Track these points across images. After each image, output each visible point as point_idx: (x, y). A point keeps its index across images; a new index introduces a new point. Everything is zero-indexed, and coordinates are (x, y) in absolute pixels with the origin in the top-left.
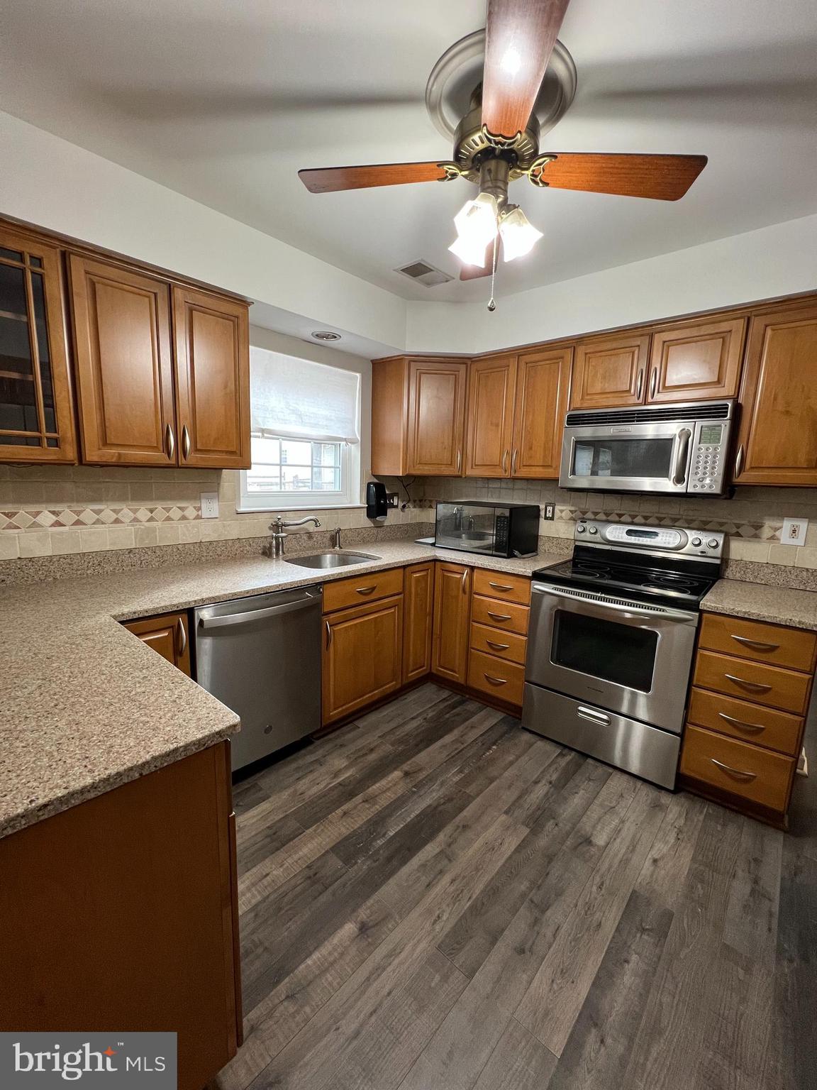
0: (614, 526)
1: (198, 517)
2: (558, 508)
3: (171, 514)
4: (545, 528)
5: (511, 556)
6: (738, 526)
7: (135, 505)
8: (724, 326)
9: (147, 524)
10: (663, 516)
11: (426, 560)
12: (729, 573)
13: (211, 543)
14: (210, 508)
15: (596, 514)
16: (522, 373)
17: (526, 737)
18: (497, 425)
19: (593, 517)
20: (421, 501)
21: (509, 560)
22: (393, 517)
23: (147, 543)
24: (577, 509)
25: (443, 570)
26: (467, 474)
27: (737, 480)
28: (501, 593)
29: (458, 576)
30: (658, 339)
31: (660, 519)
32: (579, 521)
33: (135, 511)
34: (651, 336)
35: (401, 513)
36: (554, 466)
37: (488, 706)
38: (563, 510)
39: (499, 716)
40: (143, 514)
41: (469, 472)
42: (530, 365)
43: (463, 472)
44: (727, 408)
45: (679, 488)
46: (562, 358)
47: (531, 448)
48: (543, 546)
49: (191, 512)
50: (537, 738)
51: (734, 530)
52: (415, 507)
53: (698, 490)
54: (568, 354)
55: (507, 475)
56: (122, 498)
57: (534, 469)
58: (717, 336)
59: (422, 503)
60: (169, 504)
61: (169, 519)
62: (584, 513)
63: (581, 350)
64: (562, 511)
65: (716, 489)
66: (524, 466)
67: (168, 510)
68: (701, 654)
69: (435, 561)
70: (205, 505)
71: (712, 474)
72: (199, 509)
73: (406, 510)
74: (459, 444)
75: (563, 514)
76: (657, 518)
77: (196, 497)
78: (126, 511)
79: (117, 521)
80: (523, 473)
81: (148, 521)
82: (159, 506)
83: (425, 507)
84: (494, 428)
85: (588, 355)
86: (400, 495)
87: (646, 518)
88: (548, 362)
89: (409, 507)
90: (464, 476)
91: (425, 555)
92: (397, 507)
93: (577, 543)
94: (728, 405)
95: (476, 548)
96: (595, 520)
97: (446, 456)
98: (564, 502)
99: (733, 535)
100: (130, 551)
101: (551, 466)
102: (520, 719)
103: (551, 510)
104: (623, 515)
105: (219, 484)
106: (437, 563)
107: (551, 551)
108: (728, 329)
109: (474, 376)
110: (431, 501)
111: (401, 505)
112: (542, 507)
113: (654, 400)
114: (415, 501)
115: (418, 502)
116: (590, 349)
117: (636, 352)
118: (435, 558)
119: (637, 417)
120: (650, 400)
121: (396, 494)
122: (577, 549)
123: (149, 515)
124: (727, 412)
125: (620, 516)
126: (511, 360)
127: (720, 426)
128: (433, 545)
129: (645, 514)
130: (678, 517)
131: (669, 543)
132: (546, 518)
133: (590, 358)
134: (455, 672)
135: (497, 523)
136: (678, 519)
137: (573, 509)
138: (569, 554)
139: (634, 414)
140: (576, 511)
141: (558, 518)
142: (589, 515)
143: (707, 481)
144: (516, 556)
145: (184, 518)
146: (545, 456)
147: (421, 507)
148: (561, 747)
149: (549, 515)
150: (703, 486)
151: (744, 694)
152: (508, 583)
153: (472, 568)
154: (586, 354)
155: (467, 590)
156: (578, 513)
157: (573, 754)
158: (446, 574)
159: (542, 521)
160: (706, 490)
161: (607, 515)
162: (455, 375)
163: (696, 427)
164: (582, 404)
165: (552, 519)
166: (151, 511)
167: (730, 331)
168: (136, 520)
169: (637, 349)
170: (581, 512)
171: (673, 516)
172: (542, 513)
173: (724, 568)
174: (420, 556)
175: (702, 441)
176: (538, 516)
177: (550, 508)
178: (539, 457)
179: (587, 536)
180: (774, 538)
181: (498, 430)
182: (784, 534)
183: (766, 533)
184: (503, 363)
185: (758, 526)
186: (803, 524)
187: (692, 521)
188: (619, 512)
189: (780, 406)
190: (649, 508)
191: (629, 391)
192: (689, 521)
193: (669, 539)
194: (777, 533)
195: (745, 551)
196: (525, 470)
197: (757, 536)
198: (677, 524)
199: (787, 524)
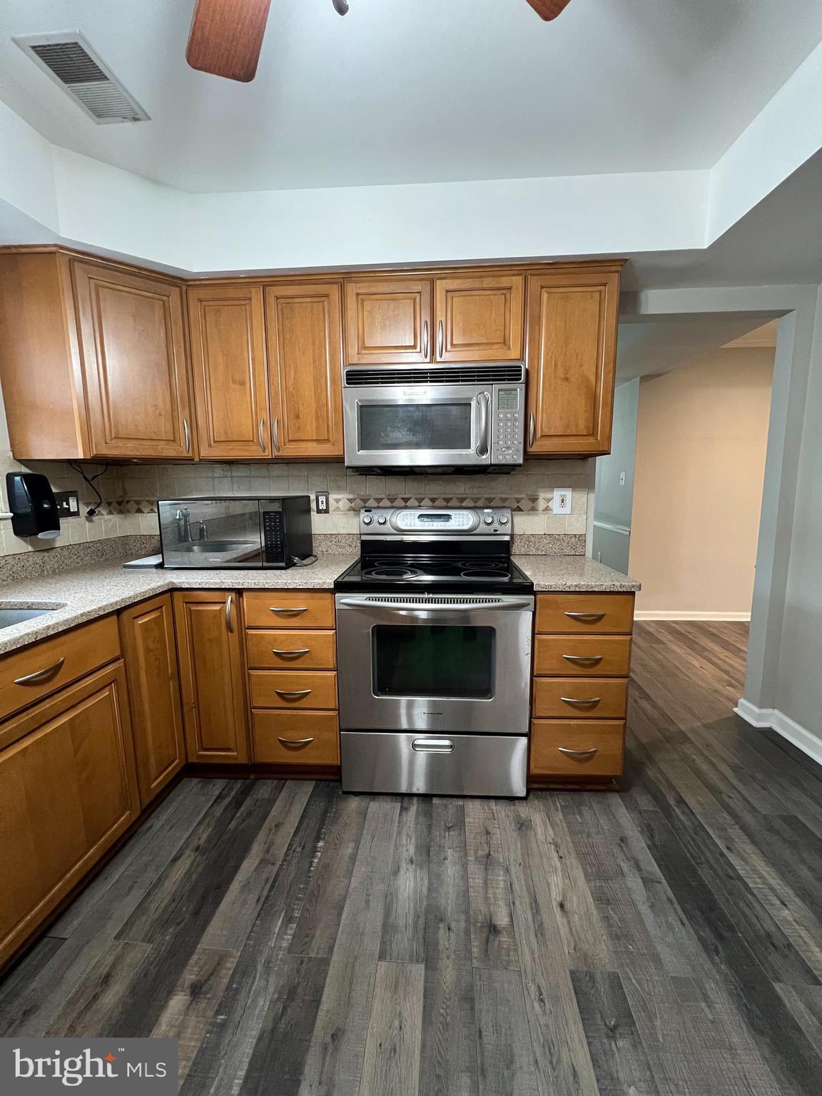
0: (405, 512)
2: (332, 497)
4: (319, 524)
5: (289, 565)
6: (518, 501)
8: (505, 282)
10: (450, 496)
11: (158, 592)
12: (515, 549)
15: (378, 500)
16: (272, 313)
17: (354, 804)
18: (242, 383)
19: (376, 505)
20: (120, 503)
21: (289, 571)
22: (71, 532)
24: (356, 496)
25: (186, 603)
26: (202, 455)
27: (532, 449)
28: (294, 619)
29: (217, 607)
30: (441, 286)
31: (447, 500)
32: (363, 511)
34: (432, 282)
35: (87, 524)
36: (331, 439)
37: (287, 780)
38: (339, 499)
39: (308, 787)
41: (205, 452)
42: (283, 301)
43: (197, 454)
44: (521, 371)
45: (480, 460)
46: (327, 296)
47: (298, 417)
48: (319, 547)
50: (367, 799)
51: (516, 506)
52: (110, 513)
53: (501, 460)
54: (334, 291)
55: (269, 454)
57: (304, 445)
58: (500, 292)
59: (121, 506)
62: (365, 501)
63: (351, 289)
64: (338, 501)
65: (517, 459)
66: (290, 441)
68: (538, 640)
69: (173, 590)
71: (513, 442)
73: (95, 518)
74: (184, 408)
75: (341, 504)
76: (445, 499)
80: (291, 451)
83: (129, 512)
84: (238, 387)
85: (360, 297)
86: (79, 494)
87: (433, 500)
88: (309, 300)
89: (100, 514)
90: (197, 459)
91: (153, 585)
92: (76, 514)
93: (364, 538)
94: (520, 367)
95: (227, 562)
96: (378, 508)
97: (164, 427)
98: (339, 489)
99: (516, 511)
101: (328, 440)
102: (340, 781)
103: (324, 500)
104: (409, 499)
106: (176, 594)
107: (330, 551)
108: (508, 285)
109: (195, 307)
110: (138, 502)
111: (84, 510)
112: (313, 497)
113: (443, 357)
114: (109, 504)
115: (114, 504)
116: (363, 288)
117: (418, 300)
118: (170, 587)
119: (431, 377)
120: (438, 359)
121: (73, 493)
122: (365, 544)
124: (521, 375)
125: (406, 500)
126: (253, 290)
127: (516, 390)
128: (160, 566)
129: (431, 496)
130: (464, 496)
131: (463, 525)
132: (319, 511)
133: (363, 300)
134: (229, 750)
135: (265, 522)
136: (465, 499)
137: (351, 496)
138: (355, 553)
139: (427, 373)
140: (355, 499)
141: (335, 511)
142: (371, 503)
143: (510, 451)
144: (294, 565)
146: (318, 427)
147: (121, 512)
148: (399, 798)
149: (323, 507)
150: (505, 457)
151: (578, 671)
152: (298, 604)
153: (239, 592)
154: (358, 294)
155: (235, 625)
156: (359, 502)
157: (415, 800)
158: (194, 608)
159: (314, 515)
160: (509, 460)
161: (392, 500)
162: (163, 301)
163: (491, 391)
164: (359, 359)
165: (326, 511)
167: (510, 288)
169: (418, 295)
170: (362, 500)
171: (459, 496)
172: (313, 506)
173: (512, 545)
174: (146, 588)
175: (500, 407)
176: (308, 511)
177: (322, 499)
178: (310, 430)
179: (375, 527)
180: (547, 509)
181: (245, 390)
182: (555, 505)
183: (541, 504)
184: (241, 293)
185: (534, 500)
186: (568, 493)
187: (478, 499)
188: (405, 496)
189: (561, 374)
190: (435, 488)
191: (414, 347)
192: (476, 500)
193: (462, 520)
194: (549, 504)
195: (526, 525)
196: (293, 445)
197: (534, 509)
198: (464, 504)
199: (557, 494)
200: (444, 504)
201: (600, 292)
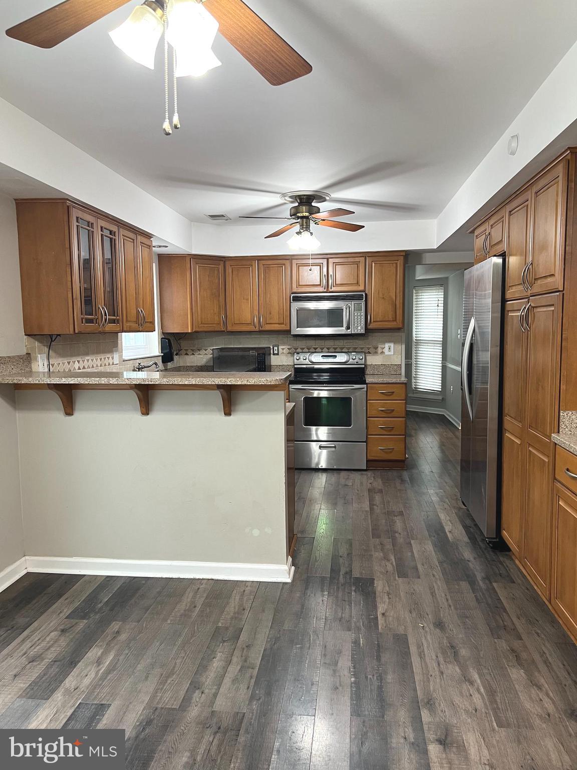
0: (315, 354)
2: (280, 347)
4: (274, 360)
6: (369, 349)
8: (357, 259)
10: (337, 347)
12: (367, 372)
15: (302, 349)
16: (261, 271)
18: (248, 300)
19: (301, 351)
22: (177, 362)
26: (228, 329)
27: (369, 327)
30: (331, 261)
31: (335, 349)
32: (295, 354)
34: (328, 259)
36: (285, 323)
38: (284, 348)
41: (230, 328)
42: (266, 266)
43: (226, 329)
44: (363, 296)
45: (349, 332)
46: (284, 264)
47: (270, 313)
51: (367, 351)
53: (356, 332)
54: (287, 263)
55: (257, 329)
57: (273, 325)
58: (356, 263)
62: (296, 349)
63: (294, 262)
64: (283, 349)
65: (363, 331)
66: (267, 323)
68: (369, 402)
71: (361, 325)
74: (223, 311)
75: (284, 350)
76: (334, 348)
80: (268, 327)
84: (245, 301)
87: (328, 349)
88: (277, 266)
93: (296, 366)
94: (363, 294)
96: (302, 352)
97: (216, 318)
98: (284, 344)
99: (367, 353)
101: (283, 323)
104: (317, 348)
109: (229, 270)
112: (272, 347)
113: (332, 290)
116: (299, 262)
117: (322, 266)
120: (330, 290)
122: (296, 369)
124: (363, 298)
125: (315, 349)
126: (254, 262)
127: (361, 304)
129: (327, 347)
131: (342, 360)
132: (274, 354)
133: (299, 266)
135: (258, 358)
137: (289, 347)
138: (291, 373)
140: (291, 348)
141: (281, 354)
142: (299, 350)
143: (359, 328)
146: (279, 318)
149: (275, 352)
150: (357, 331)
151: (385, 415)
154: (297, 264)
159: (272, 356)
160: (359, 332)
161: (309, 349)
162: (218, 268)
163: (352, 304)
164: (297, 290)
165: (278, 354)
167: (359, 262)
169: (322, 264)
170: (294, 349)
171: (340, 346)
172: (272, 352)
173: (365, 369)
175: (355, 309)
176: (270, 354)
177: (276, 348)
178: (276, 319)
179: (301, 361)
180: (382, 353)
181: (248, 302)
182: (386, 350)
183: (380, 350)
184: (248, 263)
185: (376, 348)
186: (392, 345)
187: (350, 348)
188: (314, 347)
189: (381, 295)
190: (329, 343)
191: (320, 285)
192: (348, 349)
193: (341, 358)
194: (384, 350)
195: (372, 360)
196: (268, 326)
197: (376, 353)
198: (343, 351)
199: (387, 345)
200: (333, 350)
201: (396, 263)
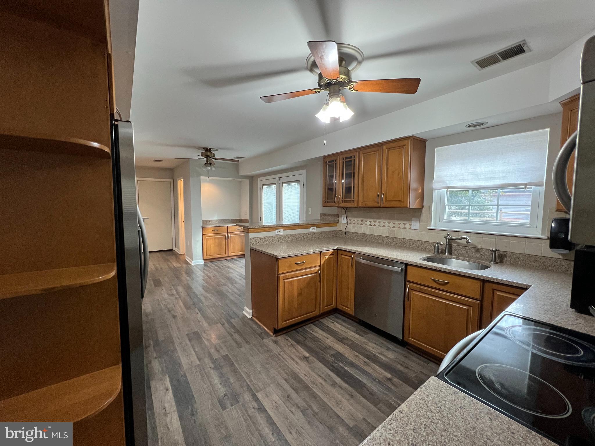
1: (410, 228)
3: (400, 226)
7: (389, 221)
9: (392, 228)
13: (414, 241)
14: (415, 225)
23: (391, 236)
33: (389, 223)
40: (391, 225)
49: (408, 226)
56: (385, 219)
60: (400, 222)
61: (399, 227)
67: (399, 224)
70: (413, 223)
72: (411, 225)
77: (410, 220)
78: (387, 224)
79: (384, 226)
81: (393, 227)
82: (397, 222)
100: (386, 237)
105: (421, 214)
123: (393, 225)
145: (405, 228)
166: (394, 224)
168: (389, 226)
